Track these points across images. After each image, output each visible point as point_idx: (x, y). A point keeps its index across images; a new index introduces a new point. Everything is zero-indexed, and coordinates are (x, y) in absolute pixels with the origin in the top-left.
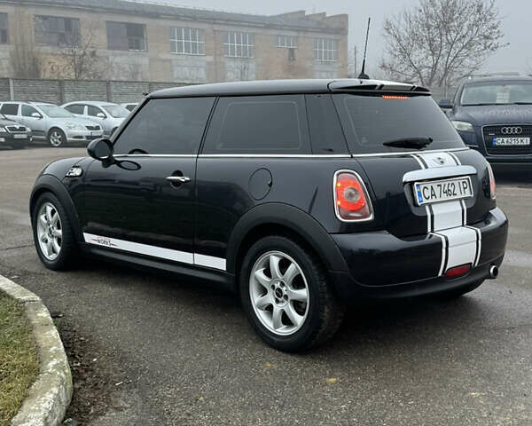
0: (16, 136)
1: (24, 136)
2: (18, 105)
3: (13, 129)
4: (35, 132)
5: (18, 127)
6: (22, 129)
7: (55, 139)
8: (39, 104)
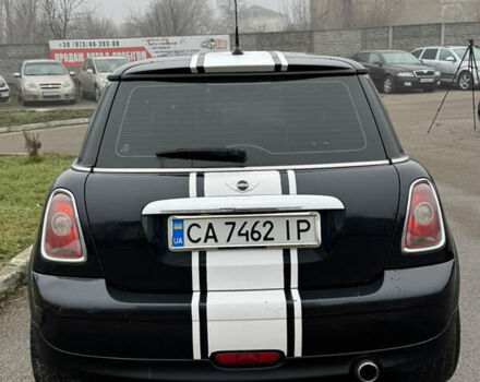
0: (422, 81)
1: (431, 80)
2: (437, 50)
3: (422, 74)
4: (443, 75)
5: (425, 71)
6: (430, 73)
7: (464, 83)
8: (455, 48)
